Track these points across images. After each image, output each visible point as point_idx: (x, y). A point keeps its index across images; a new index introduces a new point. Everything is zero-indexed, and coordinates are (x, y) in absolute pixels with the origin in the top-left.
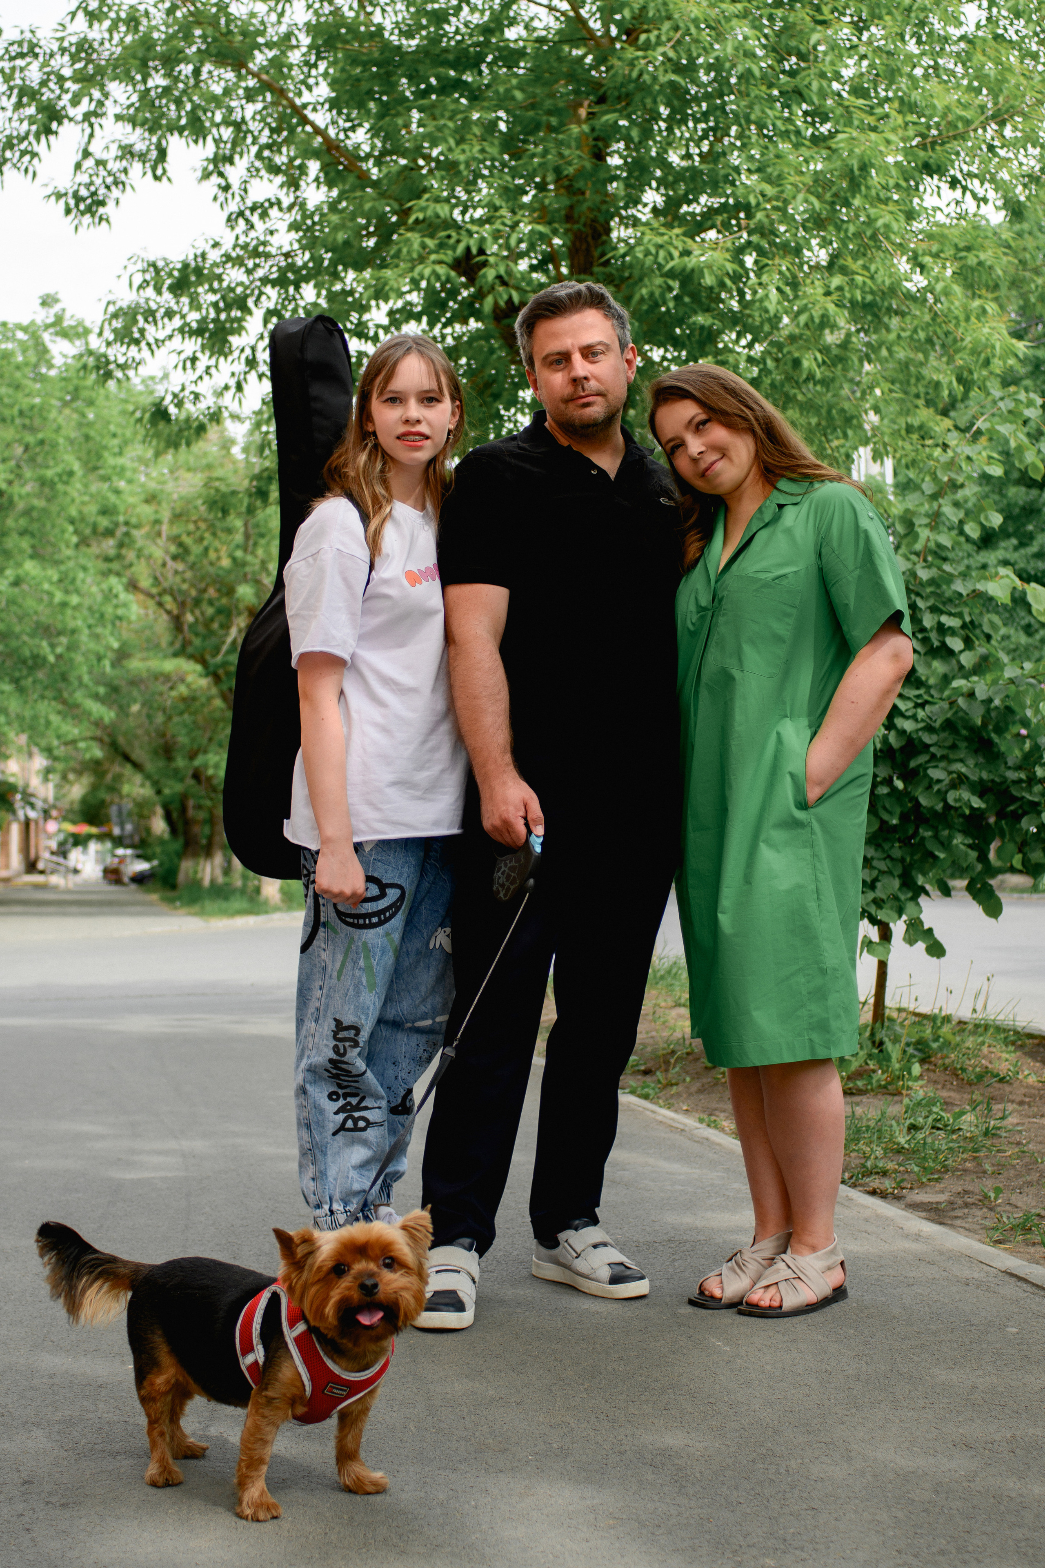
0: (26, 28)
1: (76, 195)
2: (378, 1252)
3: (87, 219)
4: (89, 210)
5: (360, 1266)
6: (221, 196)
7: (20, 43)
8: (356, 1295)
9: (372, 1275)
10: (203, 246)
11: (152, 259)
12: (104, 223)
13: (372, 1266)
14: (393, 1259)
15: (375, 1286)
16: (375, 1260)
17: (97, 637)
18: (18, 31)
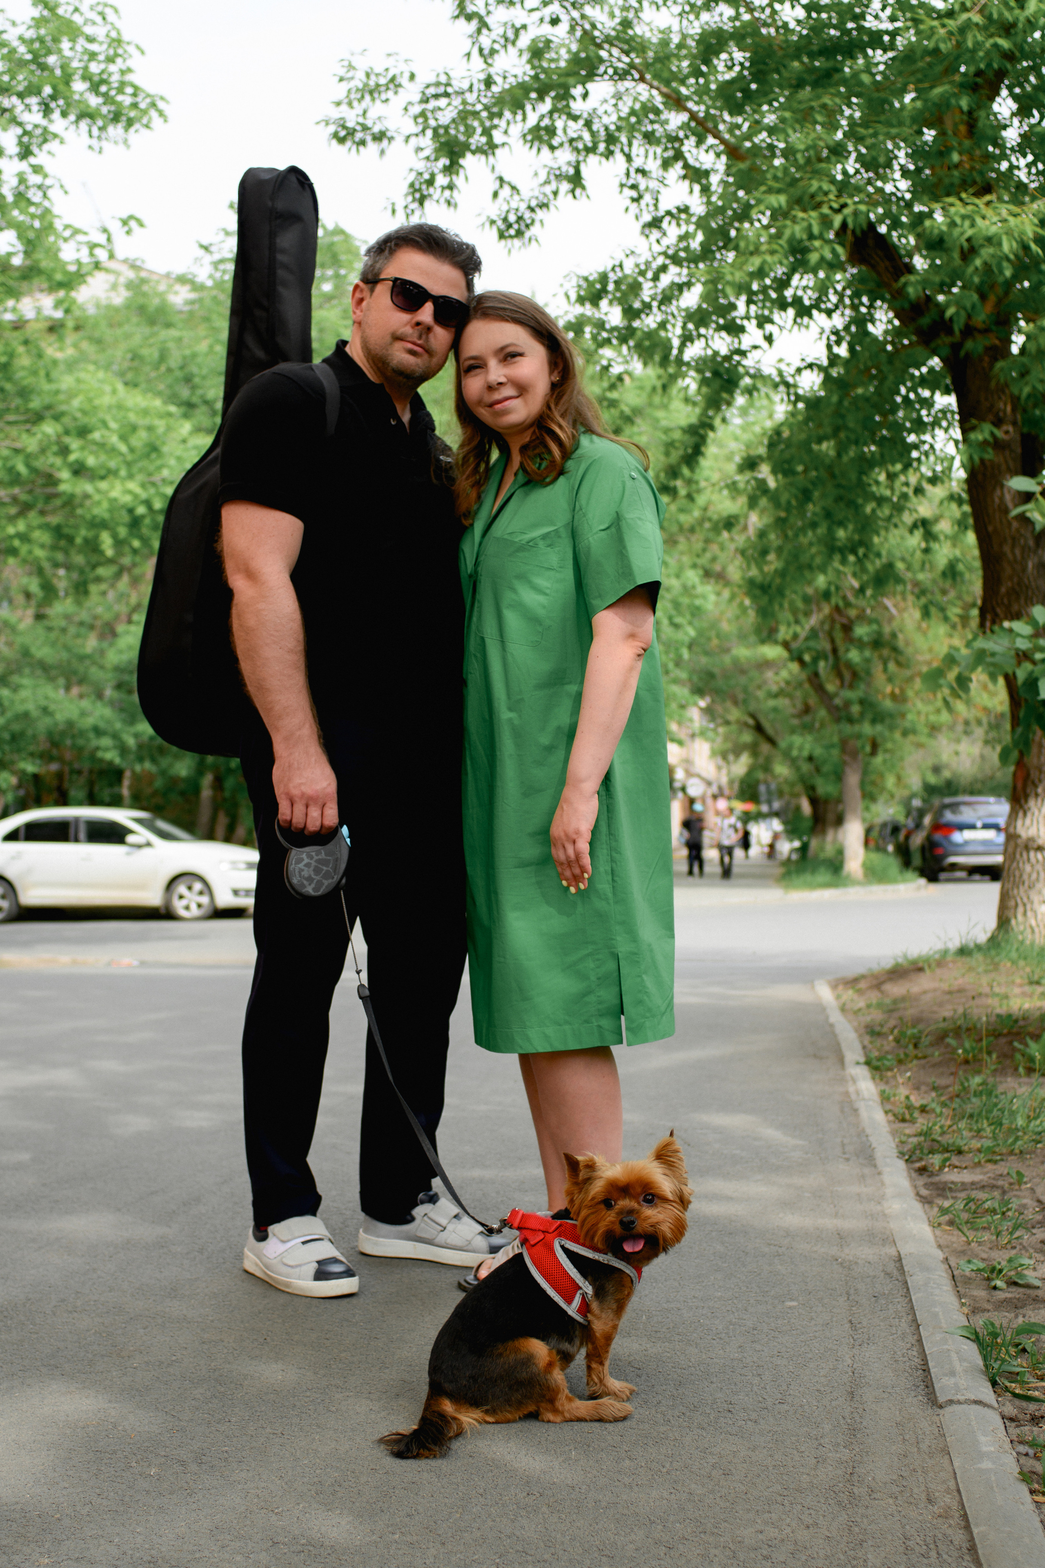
0: (441, 71)
1: (505, 220)
2: (639, 1190)
3: (517, 242)
4: (519, 234)
5: (625, 1203)
6: (634, 207)
7: (438, 84)
8: (618, 1229)
9: (631, 1212)
10: (620, 256)
11: (586, 274)
12: (534, 243)
13: (634, 1204)
14: (653, 1195)
15: (633, 1222)
16: (634, 1197)
17: (676, 626)
18: (434, 74)
